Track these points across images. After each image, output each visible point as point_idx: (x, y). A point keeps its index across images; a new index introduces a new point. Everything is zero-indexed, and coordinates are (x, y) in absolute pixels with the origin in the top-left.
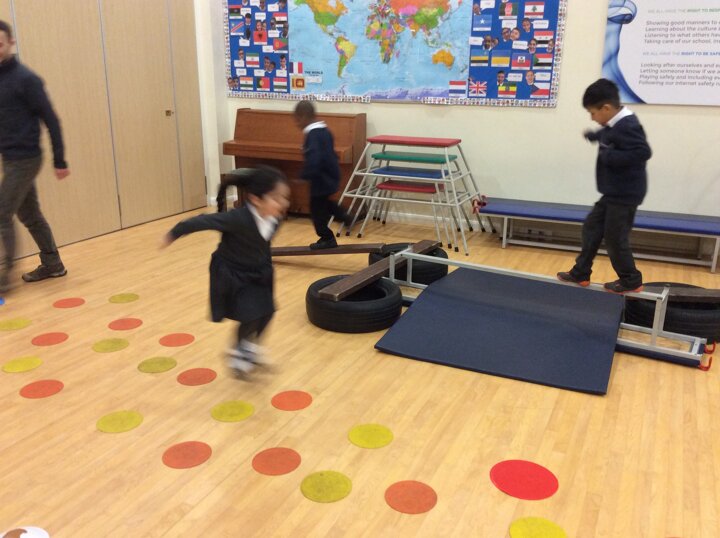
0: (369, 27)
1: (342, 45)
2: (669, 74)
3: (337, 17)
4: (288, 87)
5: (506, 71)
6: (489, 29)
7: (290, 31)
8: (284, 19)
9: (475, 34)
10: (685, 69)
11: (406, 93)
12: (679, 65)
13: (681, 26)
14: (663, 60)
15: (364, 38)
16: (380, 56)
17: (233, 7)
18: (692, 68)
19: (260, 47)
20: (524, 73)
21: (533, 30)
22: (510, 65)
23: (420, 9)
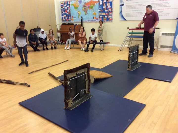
0: (83, 9)
1: (79, 12)
2: (130, 15)
3: (78, 7)
4: (71, 20)
5: (105, 16)
6: (101, 8)
7: (71, 10)
8: (70, 8)
9: (99, 9)
10: (132, 13)
11: (89, 21)
13: (131, 6)
14: (129, 12)
15: (82, 11)
16: (85, 14)
18: (134, 13)
19: (66, 13)
20: (107, 16)
21: (108, 8)
22: (105, 14)
23: (90, 5)
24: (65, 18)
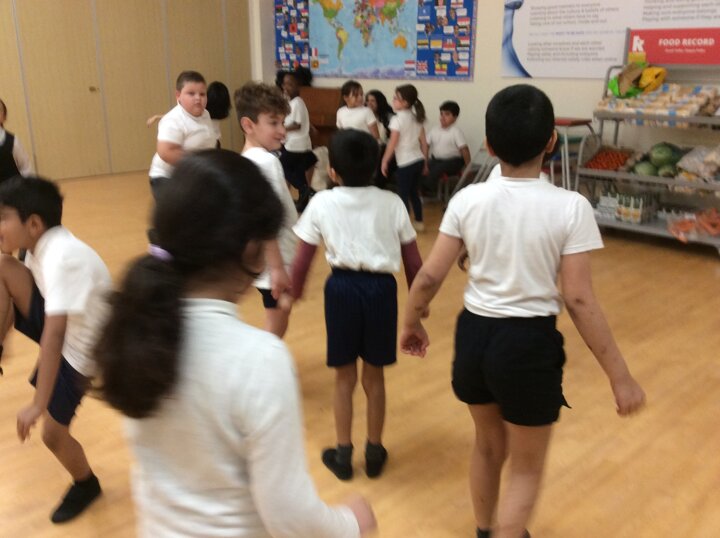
2: (548, 51)
3: (337, 11)
5: (439, 52)
6: (428, 18)
7: (310, 24)
8: (306, 14)
9: (420, 22)
10: (558, 46)
11: (378, 71)
12: (555, 44)
13: (555, 10)
14: (543, 40)
15: (352, 28)
16: (362, 42)
17: (278, 6)
19: (293, 37)
20: (451, 53)
21: (457, 18)
22: (443, 46)
23: (386, 3)
24: (288, 56)
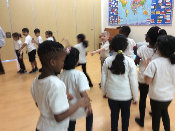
0: (131, 6)
1: (126, 12)
6: (155, 4)
7: (118, 9)
9: (152, 5)
11: (138, 23)
16: (133, 13)
17: (110, 5)
19: (113, 13)
20: (164, 15)
21: (166, 3)
22: (160, 13)
24: (112, 19)
